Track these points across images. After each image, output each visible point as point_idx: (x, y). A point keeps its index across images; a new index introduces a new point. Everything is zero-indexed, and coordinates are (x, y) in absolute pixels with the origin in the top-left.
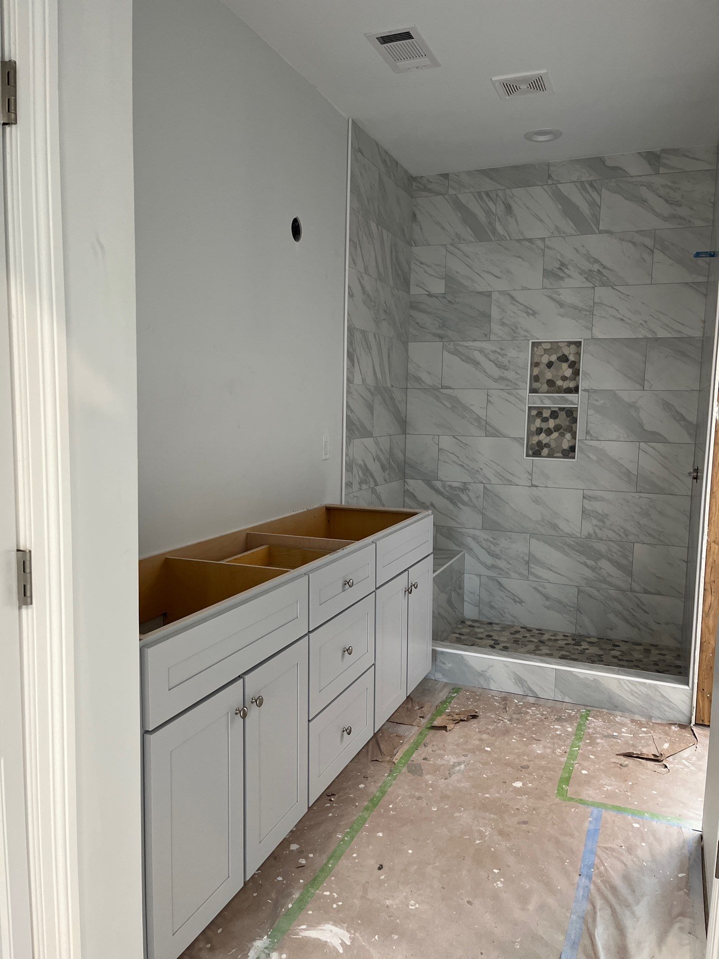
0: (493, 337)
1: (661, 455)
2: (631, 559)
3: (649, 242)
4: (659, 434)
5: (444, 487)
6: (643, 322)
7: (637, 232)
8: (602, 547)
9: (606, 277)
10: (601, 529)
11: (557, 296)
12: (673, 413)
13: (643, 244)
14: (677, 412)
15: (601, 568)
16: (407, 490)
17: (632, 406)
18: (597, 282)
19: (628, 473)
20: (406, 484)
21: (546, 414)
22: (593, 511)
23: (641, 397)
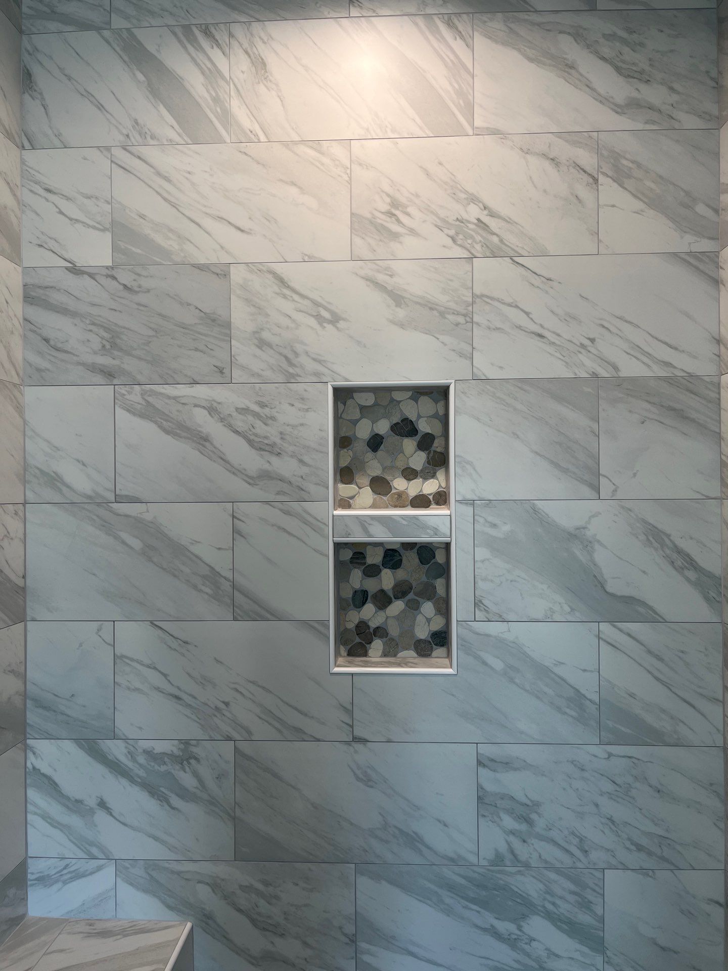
0: (237, 375)
1: (650, 652)
2: (599, 912)
3: (587, 159)
4: (644, 604)
5: (132, 755)
6: (587, 342)
7: (559, 135)
8: (530, 886)
9: (497, 235)
10: (524, 841)
11: (388, 278)
12: (668, 552)
13: (574, 162)
14: (679, 551)
15: (533, 940)
16: (34, 768)
17: (576, 536)
18: (478, 247)
19: (577, 699)
20: (30, 755)
21: (374, 558)
22: (503, 797)
23: (593, 516)
